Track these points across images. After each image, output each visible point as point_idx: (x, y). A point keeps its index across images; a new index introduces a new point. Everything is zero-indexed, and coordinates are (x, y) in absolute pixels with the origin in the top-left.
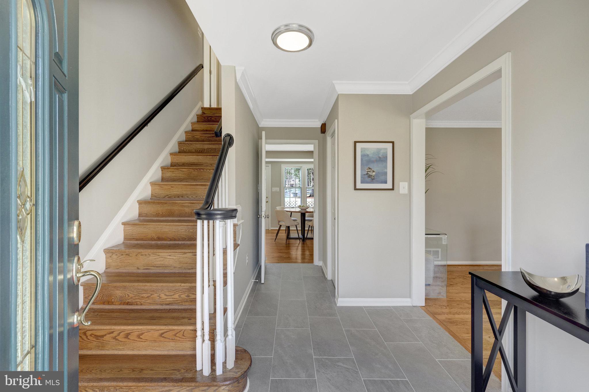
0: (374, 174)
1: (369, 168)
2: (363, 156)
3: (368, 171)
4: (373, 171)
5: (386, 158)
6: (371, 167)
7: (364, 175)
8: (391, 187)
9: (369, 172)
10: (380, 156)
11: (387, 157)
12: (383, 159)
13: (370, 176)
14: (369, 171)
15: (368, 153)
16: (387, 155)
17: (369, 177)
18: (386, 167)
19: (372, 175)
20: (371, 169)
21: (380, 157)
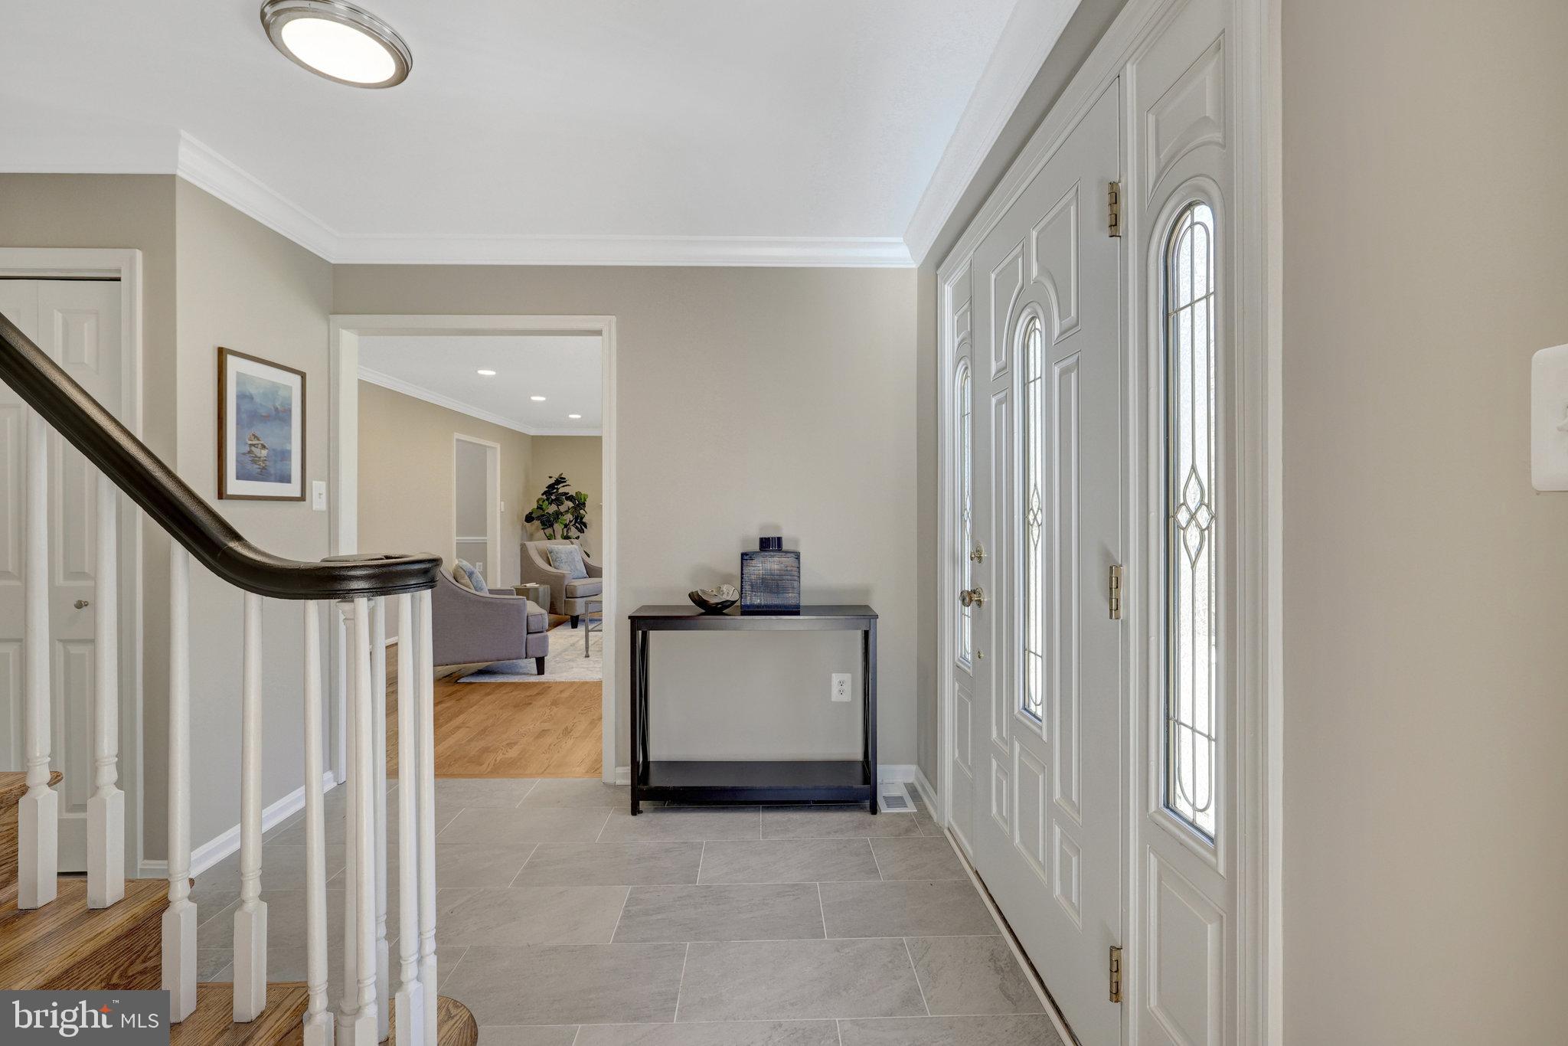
0: (264, 452)
1: (255, 437)
2: (241, 397)
3: (250, 442)
4: (264, 447)
5: (288, 412)
6: (258, 434)
7: (244, 454)
8: (298, 494)
9: (253, 448)
10: (278, 405)
11: (290, 411)
12: (281, 416)
13: (255, 460)
14: (254, 445)
15: (253, 391)
16: (291, 405)
17: (256, 463)
18: (288, 438)
19: (260, 458)
20: (258, 440)
21: (276, 409)
